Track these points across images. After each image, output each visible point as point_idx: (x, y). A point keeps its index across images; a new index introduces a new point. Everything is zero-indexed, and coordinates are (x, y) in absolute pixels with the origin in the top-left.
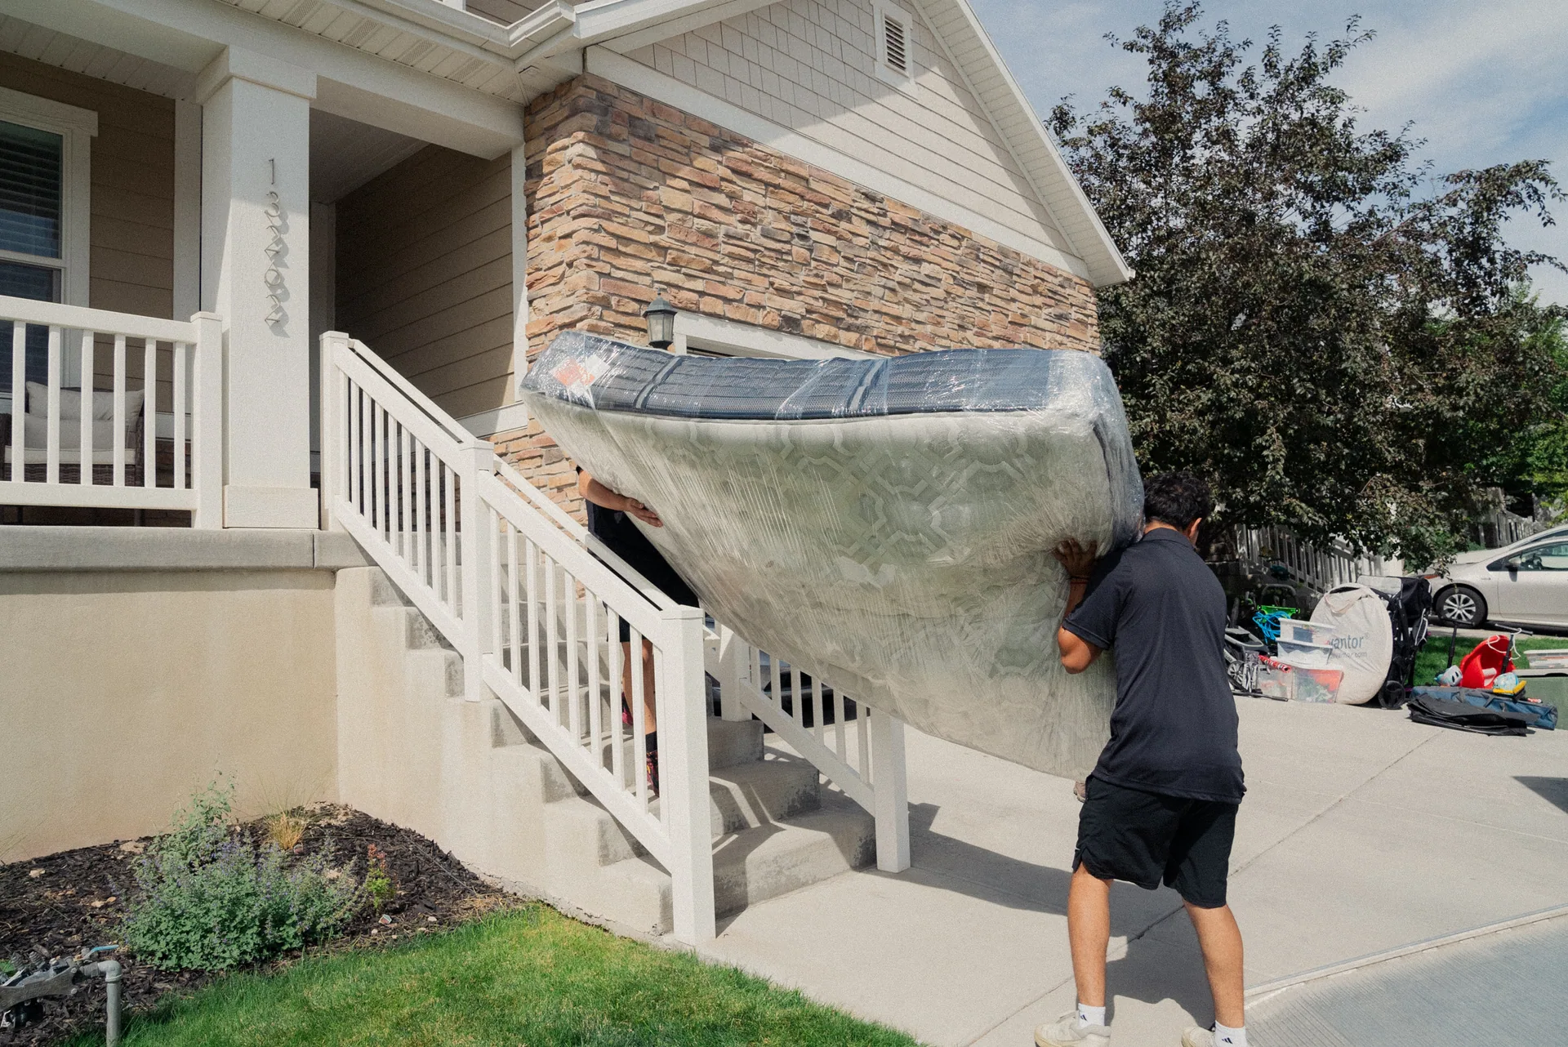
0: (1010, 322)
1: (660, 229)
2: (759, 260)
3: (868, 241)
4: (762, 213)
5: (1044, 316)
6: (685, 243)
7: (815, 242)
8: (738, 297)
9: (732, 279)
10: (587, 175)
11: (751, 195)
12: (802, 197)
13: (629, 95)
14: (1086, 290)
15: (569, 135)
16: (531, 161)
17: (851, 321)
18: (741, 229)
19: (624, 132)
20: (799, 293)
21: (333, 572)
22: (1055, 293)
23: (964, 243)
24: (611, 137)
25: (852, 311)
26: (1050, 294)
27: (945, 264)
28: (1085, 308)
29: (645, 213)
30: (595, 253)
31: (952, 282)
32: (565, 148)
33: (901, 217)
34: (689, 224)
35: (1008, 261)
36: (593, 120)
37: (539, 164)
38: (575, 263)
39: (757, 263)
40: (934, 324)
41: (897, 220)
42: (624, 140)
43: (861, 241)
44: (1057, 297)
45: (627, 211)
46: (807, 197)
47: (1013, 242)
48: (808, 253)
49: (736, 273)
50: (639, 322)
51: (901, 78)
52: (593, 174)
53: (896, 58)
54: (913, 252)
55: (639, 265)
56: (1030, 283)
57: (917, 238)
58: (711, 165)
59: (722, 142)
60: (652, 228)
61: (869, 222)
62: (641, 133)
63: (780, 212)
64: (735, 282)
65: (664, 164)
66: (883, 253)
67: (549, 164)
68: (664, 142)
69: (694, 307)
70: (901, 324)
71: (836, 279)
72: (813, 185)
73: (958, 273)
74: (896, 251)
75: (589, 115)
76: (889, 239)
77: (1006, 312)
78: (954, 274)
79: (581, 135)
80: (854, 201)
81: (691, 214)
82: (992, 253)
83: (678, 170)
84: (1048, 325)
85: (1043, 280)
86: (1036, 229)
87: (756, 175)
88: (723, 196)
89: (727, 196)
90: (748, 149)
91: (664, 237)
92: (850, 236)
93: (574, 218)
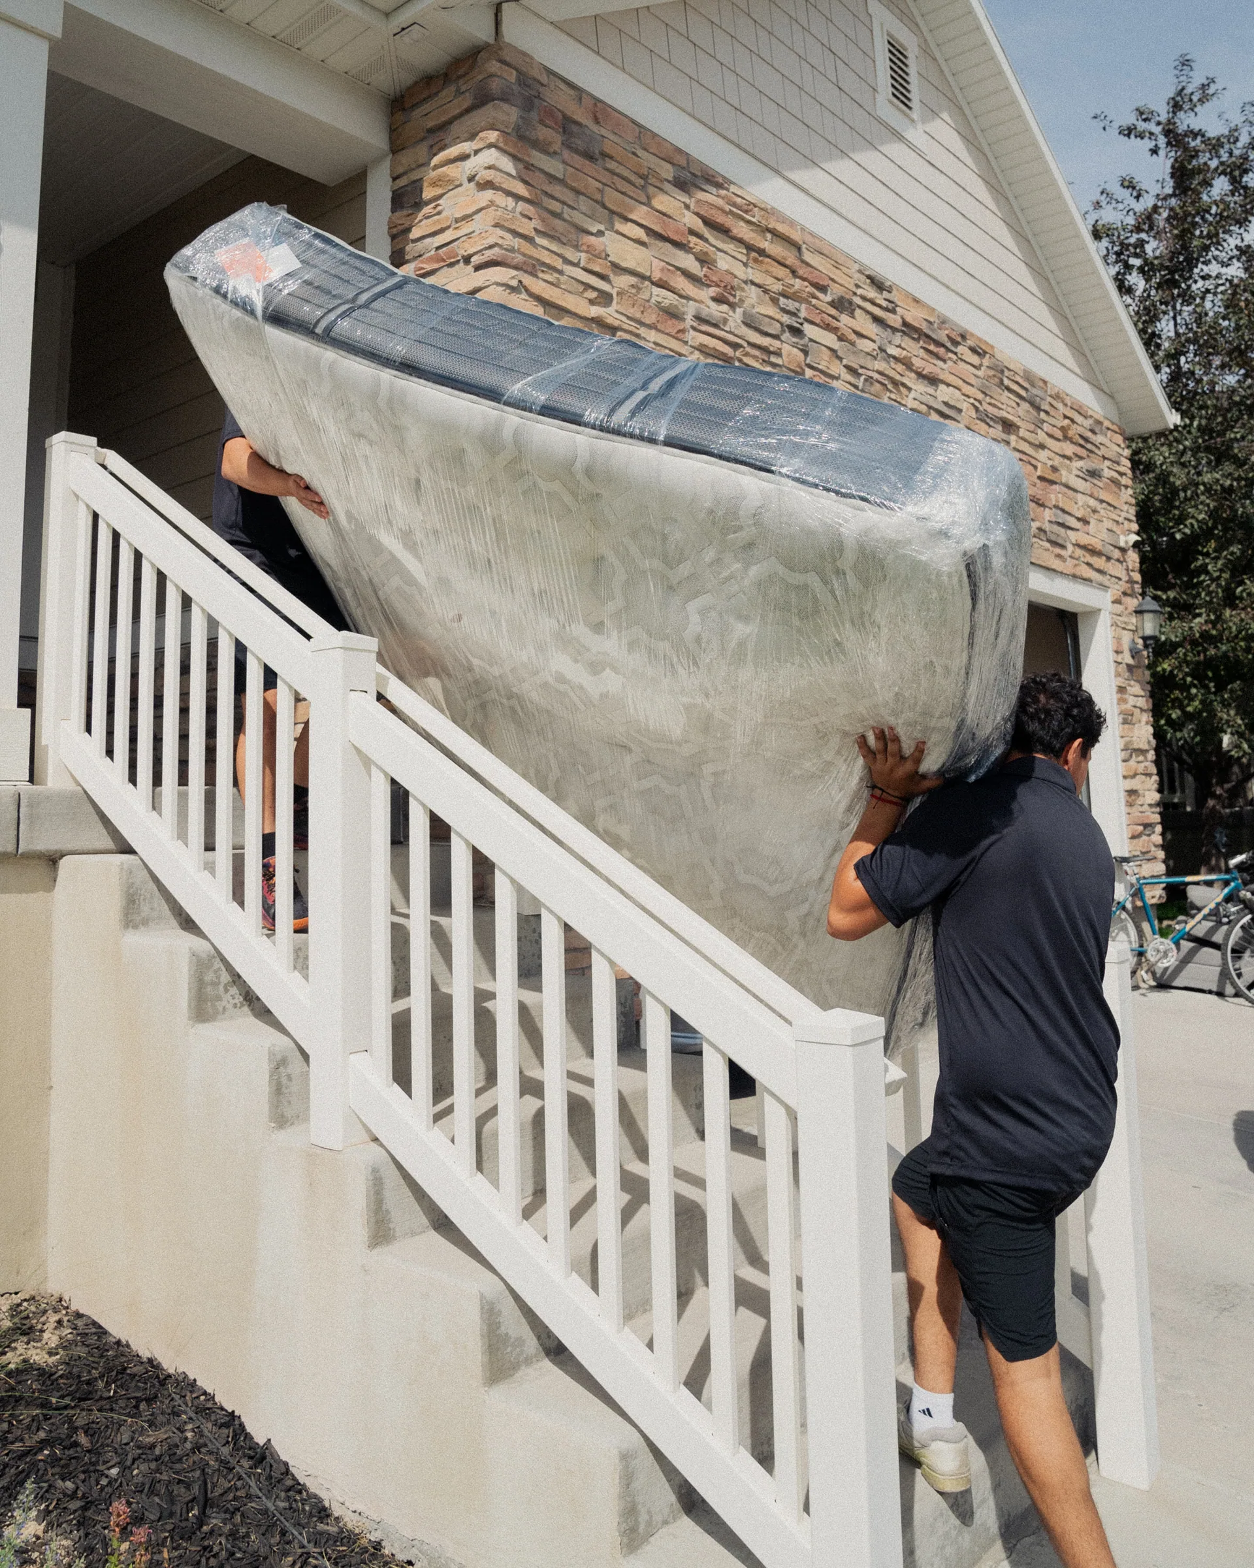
0: (1040, 478)
1: (605, 298)
2: (740, 361)
3: (874, 346)
5: (1076, 472)
6: (641, 323)
7: (811, 340)
10: (499, 200)
11: (729, 261)
12: (793, 272)
13: (562, 85)
14: (1119, 439)
15: (472, 137)
16: (402, 182)
18: (716, 310)
19: (555, 139)
21: (52, 860)
22: (1086, 440)
23: (986, 361)
24: (536, 144)
26: (1082, 442)
27: (967, 389)
28: (1118, 463)
29: (585, 269)
31: (974, 416)
32: (464, 157)
33: (914, 316)
34: (645, 295)
35: (1035, 391)
36: (510, 114)
37: (417, 186)
41: (909, 320)
42: (555, 153)
43: (867, 345)
44: (1089, 446)
45: (558, 263)
46: (800, 272)
47: (1041, 368)
48: (801, 355)
51: (906, 120)
52: (510, 199)
53: (901, 94)
54: (928, 369)
56: (1059, 425)
57: (932, 347)
58: (676, 208)
59: (690, 175)
60: (593, 295)
61: (877, 320)
62: (580, 143)
63: (766, 291)
65: (612, 198)
66: (893, 364)
67: (434, 184)
68: (612, 165)
72: (808, 256)
73: (980, 402)
74: (908, 365)
75: (506, 106)
76: (899, 346)
77: (1033, 462)
78: (977, 404)
79: (493, 136)
80: (857, 286)
81: (649, 279)
82: (1018, 379)
83: (631, 209)
84: (1079, 484)
85: (1072, 421)
86: (1063, 352)
87: (737, 230)
88: (691, 257)
89: (697, 259)
90: (723, 192)
91: (611, 310)
92: (853, 337)
93: (478, 268)
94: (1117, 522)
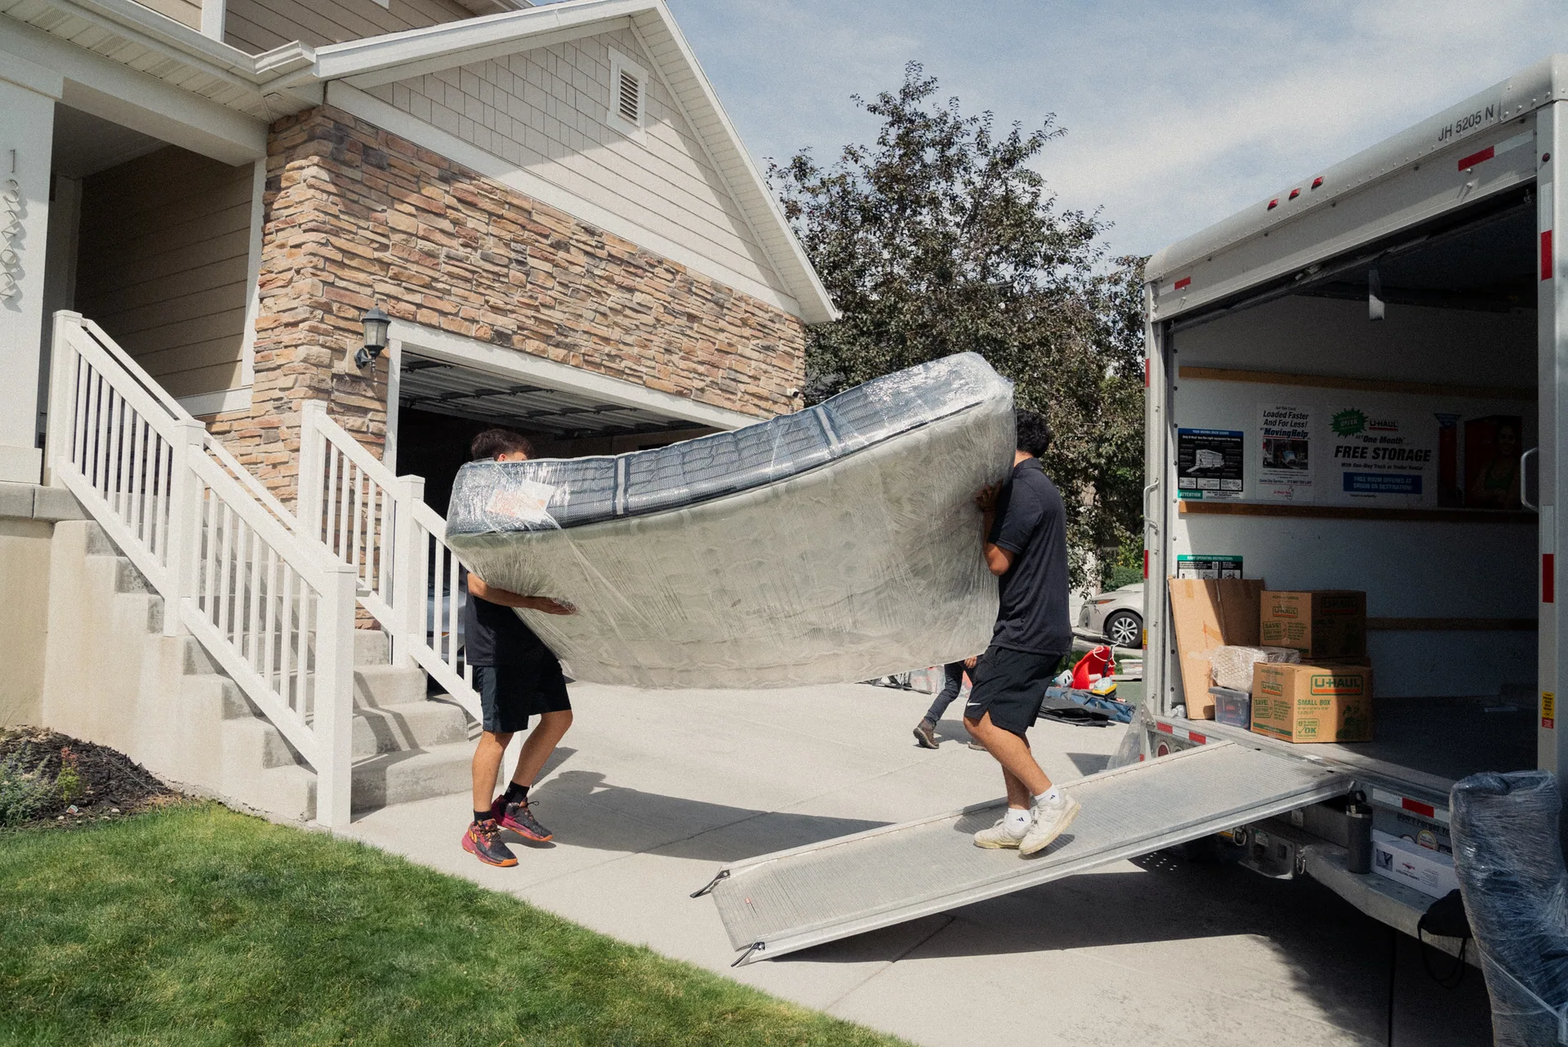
0: (716, 350)
1: (384, 247)
2: (477, 281)
3: (584, 270)
4: (484, 239)
5: (751, 346)
6: (407, 261)
7: (532, 267)
8: (454, 311)
9: (450, 295)
10: (318, 194)
11: (475, 222)
12: (524, 227)
13: (365, 127)
14: (796, 326)
15: (306, 157)
16: (271, 175)
17: (560, 338)
18: (462, 252)
19: (356, 158)
20: (513, 312)
21: (52, 523)
22: (764, 327)
23: (678, 277)
24: (343, 163)
25: (561, 330)
26: (759, 328)
27: (658, 295)
28: (792, 342)
29: (372, 232)
30: (321, 264)
31: (662, 311)
32: (302, 168)
33: (618, 250)
34: (412, 244)
35: (719, 295)
36: (328, 146)
37: (278, 179)
38: (302, 271)
39: (474, 282)
40: (641, 347)
41: (614, 253)
42: (357, 166)
43: (578, 270)
44: (766, 330)
45: (354, 229)
46: (529, 227)
47: (726, 279)
48: (525, 277)
49: (454, 290)
50: (358, 327)
51: (632, 127)
52: (324, 195)
53: (629, 108)
54: (627, 282)
55: (362, 277)
56: (740, 316)
57: (632, 269)
58: (439, 194)
59: (451, 173)
60: (376, 245)
61: (587, 253)
62: (373, 160)
63: (500, 239)
64: (453, 298)
65: (393, 190)
66: (597, 281)
67: (286, 180)
68: (396, 171)
69: (411, 317)
70: (609, 344)
71: (548, 300)
72: (535, 217)
73: (669, 303)
74: (610, 280)
75: (326, 142)
76: (604, 269)
77: (713, 340)
78: (665, 304)
79: (316, 159)
80: (574, 234)
81: (416, 236)
82: (704, 287)
83: (407, 196)
84: (755, 355)
85: (753, 314)
86: (753, 270)
87: (480, 205)
88: (448, 221)
89: (451, 222)
90: (474, 182)
91: (387, 254)
92: (567, 264)
93: (305, 231)
94: (787, 380)
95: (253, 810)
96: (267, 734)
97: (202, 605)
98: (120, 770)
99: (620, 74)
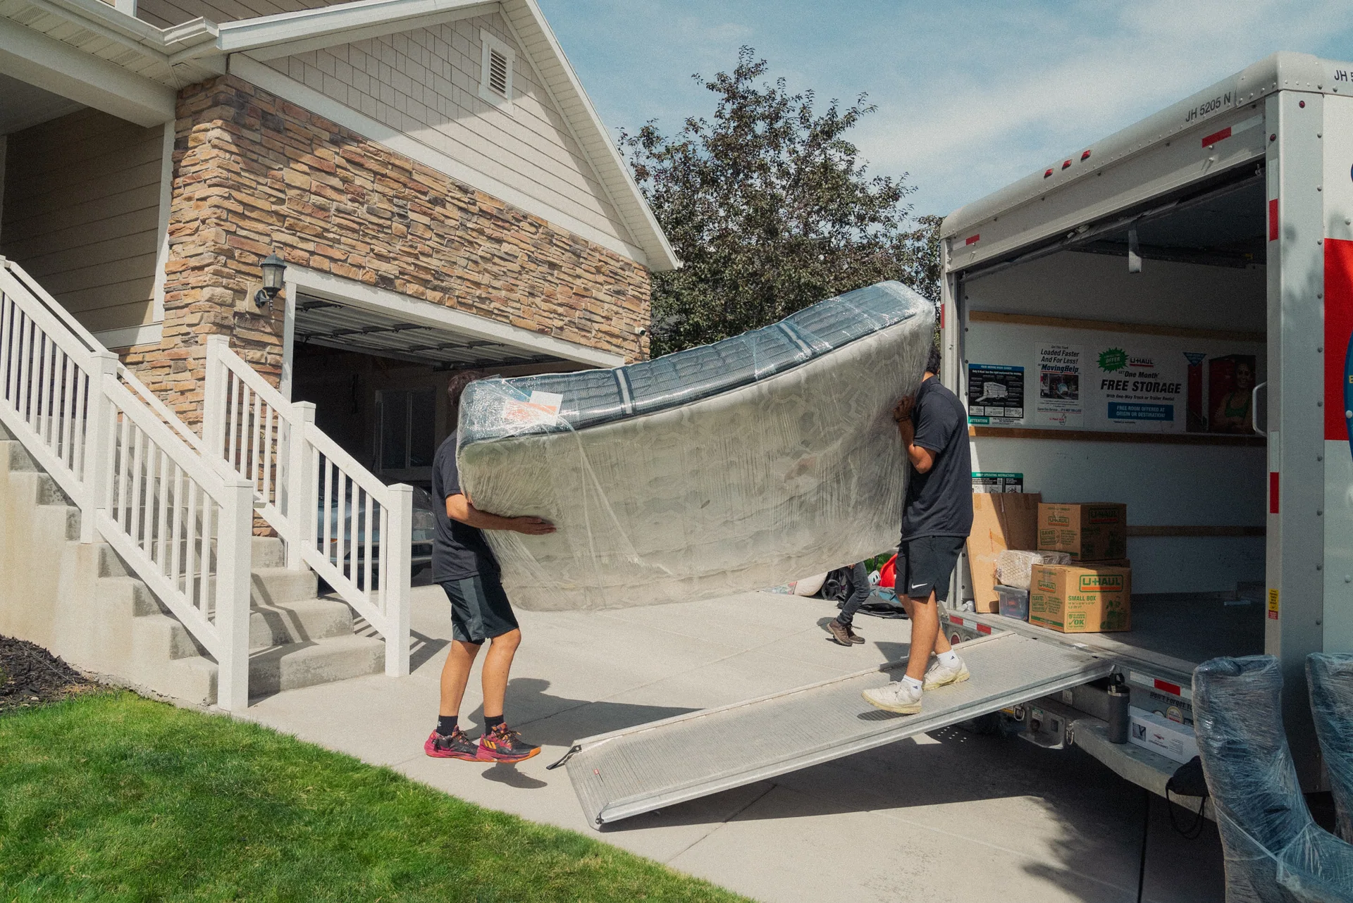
0: (574, 293)
1: (281, 201)
2: (363, 231)
3: (458, 223)
4: (369, 195)
5: (604, 291)
6: (301, 213)
7: (412, 220)
8: (343, 258)
9: (339, 244)
10: (222, 154)
11: (362, 180)
12: (405, 186)
13: (263, 95)
14: (643, 274)
15: (211, 121)
16: (180, 135)
17: (436, 283)
18: (350, 206)
19: (257, 123)
20: (395, 259)
22: (616, 274)
23: (541, 230)
24: (244, 126)
25: (438, 275)
26: (611, 275)
27: (524, 246)
28: (640, 288)
29: (269, 187)
30: (224, 216)
31: (527, 259)
32: (206, 130)
33: (487, 206)
34: (306, 199)
35: (577, 246)
36: (231, 112)
37: (186, 139)
38: (207, 221)
39: (361, 233)
40: (508, 290)
41: (484, 208)
42: (257, 130)
43: (453, 223)
44: (617, 277)
45: (254, 184)
46: (409, 185)
47: (582, 232)
48: (406, 229)
49: (343, 239)
50: (257, 271)
51: (501, 99)
52: (227, 154)
53: (498, 83)
54: (496, 234)
55: (261, 227)
56: (595, 265)
57: (500, 223)
58: (328, 154)
59: (341, 137)
60: (274, 200)
61: (461, 209)
62: (271, 125)
63: (384, 195)
64: (342, 247)
65: (289, 151)
66: (470, 233)
67: (193, 140)
68: (291, 134)
69: (305, 263)
70: (480, 288)
71: (427, 249)
72: (416, 177)
73: (533, 252)
74: (481, 232)
75: (228, 108)
76: (476, 223)
77: (570, 285)
78: (530, 253)
79: (219, 123)
80: (449, 191)
81: (309, 191)
82: (564, 240)
83: (301, 157)
84: (608, 298)
85: (606, 263)
86: (606, 225)
87: (366, 165)
88: (338, 179)
89: (341, 180)
90: (362, 145)
91: (283, 207)
92: (443, 218)
93: (209, 186)
94: (635, 320)
95: (161, 696)
96: (173, 629)
97: (115, 516)
98: (40, 662)
99: (490, 52)
